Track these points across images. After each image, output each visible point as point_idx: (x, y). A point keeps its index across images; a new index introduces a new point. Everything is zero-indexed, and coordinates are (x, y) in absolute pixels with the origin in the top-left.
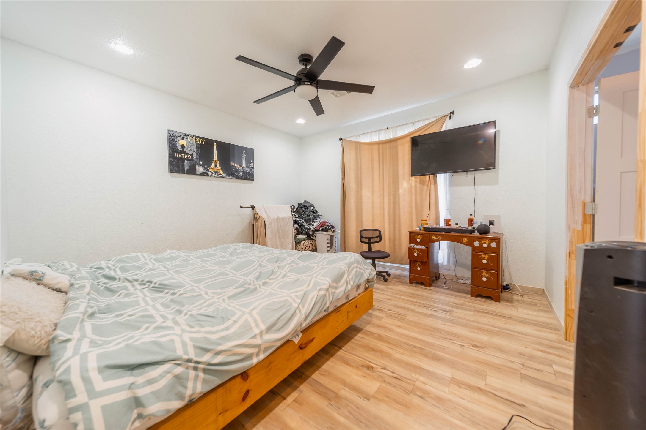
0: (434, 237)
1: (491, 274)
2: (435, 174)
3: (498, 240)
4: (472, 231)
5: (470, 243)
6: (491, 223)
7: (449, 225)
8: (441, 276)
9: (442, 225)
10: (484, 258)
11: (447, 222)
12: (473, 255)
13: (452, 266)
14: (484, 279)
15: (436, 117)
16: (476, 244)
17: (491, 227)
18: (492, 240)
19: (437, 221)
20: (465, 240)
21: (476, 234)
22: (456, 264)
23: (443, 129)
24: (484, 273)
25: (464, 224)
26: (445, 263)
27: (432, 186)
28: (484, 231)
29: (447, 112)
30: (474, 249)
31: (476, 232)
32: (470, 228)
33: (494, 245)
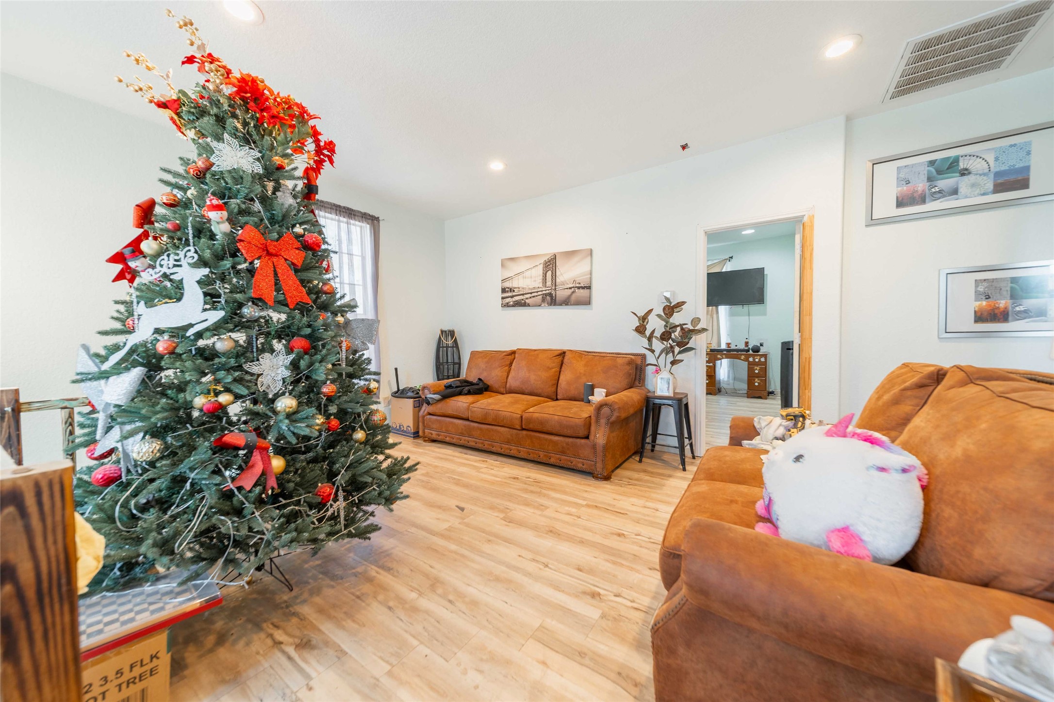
0: (719, 356)
1: (761, 380)
2: (717, 306)
3: (765, 356)
4: (748, 351)
5: (746, 360)
6: (761, 345)
7: (730, 347)
8: (722, 390)
9: (723, 346)
10: (756, 369)
11: (728, 344)
12: (748, 367)
13: (731, 381)
14: (756, 384)
15: (718, 259)
16: (751, 359)
17: (761, 347)
18: (762, 356)
19: (719, 344)
20: (743, 357)
21: (751, 352)
22: (735, 379)
23: (724, 270)
24: (756, 380)
25: (742, 346)
26: (726, 379)
27: (715, 316)
28: (756, 350)
29: (727, 257)
30: (750, 363)
31: (750, 351)
32: (747, 348)
33: (763, 360)
